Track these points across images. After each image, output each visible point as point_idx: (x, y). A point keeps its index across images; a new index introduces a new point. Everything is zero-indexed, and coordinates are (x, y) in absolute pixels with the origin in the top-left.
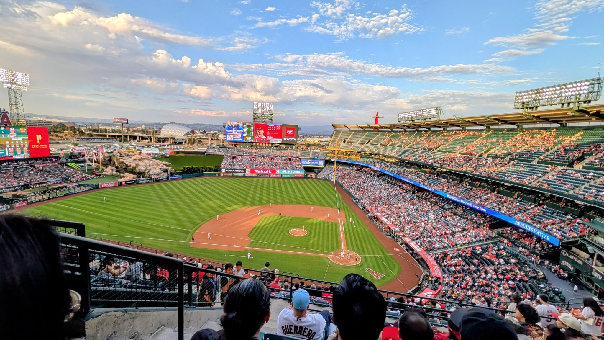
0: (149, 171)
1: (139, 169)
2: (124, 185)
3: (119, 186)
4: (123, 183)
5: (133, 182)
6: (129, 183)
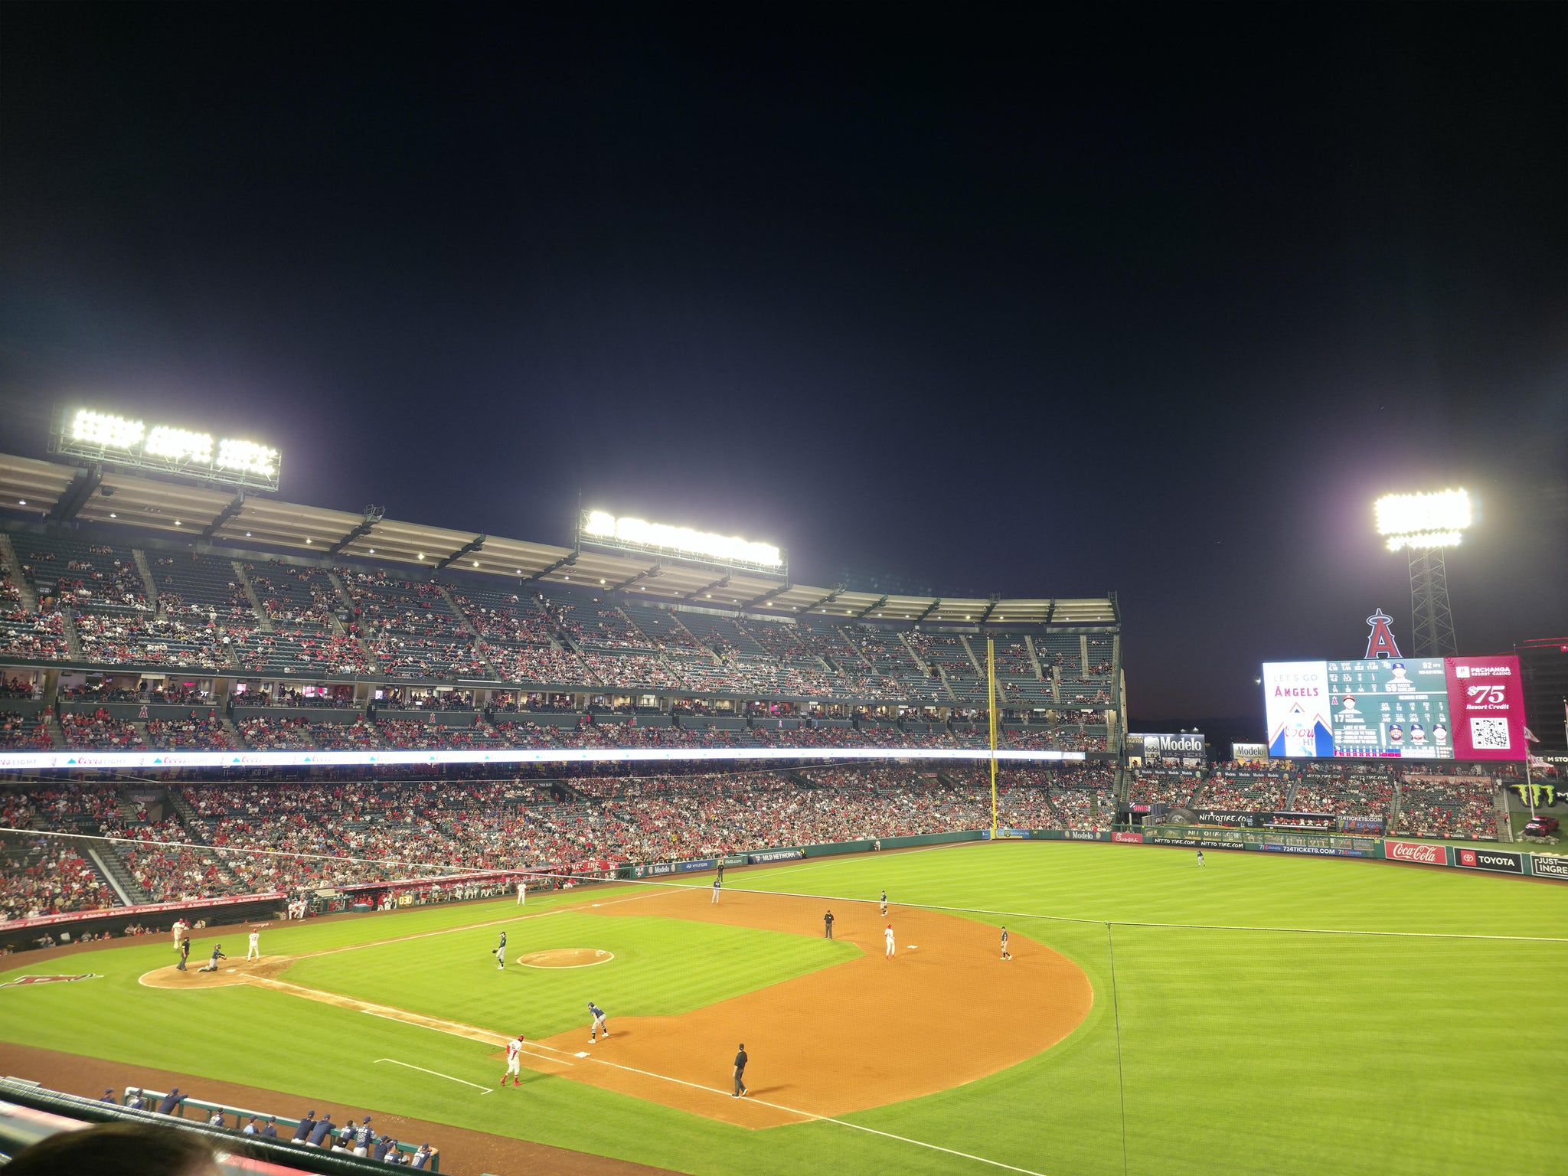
4: (1468, 858)
5: (1511, 862)
6: (1491, 865)
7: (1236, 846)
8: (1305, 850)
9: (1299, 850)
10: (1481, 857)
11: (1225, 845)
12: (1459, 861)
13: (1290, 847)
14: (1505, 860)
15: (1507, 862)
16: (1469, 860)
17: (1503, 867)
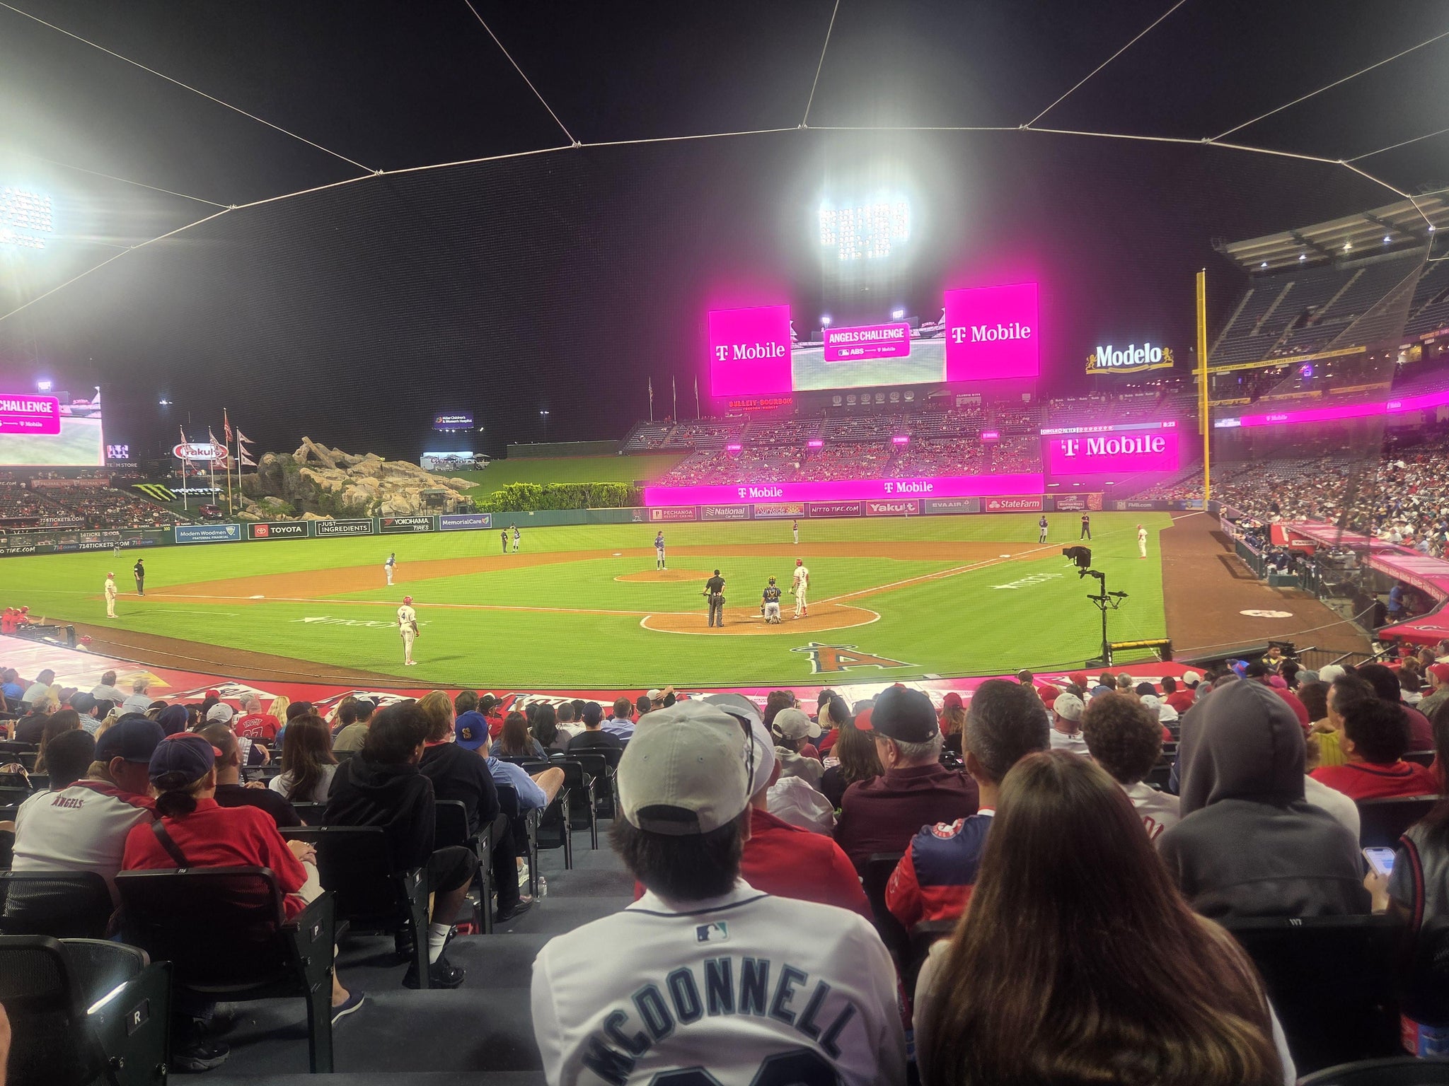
0: (379, 504)
1: (350, 497)
2: (262, 539)
3: (244, 540)
4: (261, 531)
5: (299, 529)
6: (282, 534)
7: (27, 550)
8: (101, 545)
9: (95, 546)
10: (273, 529)
11: (14, 550)
12: (252, 534)
13: (86, 544)
14: (294, 528)
15: (296, 529)
16: (261, 533)
17: (292, 533)
